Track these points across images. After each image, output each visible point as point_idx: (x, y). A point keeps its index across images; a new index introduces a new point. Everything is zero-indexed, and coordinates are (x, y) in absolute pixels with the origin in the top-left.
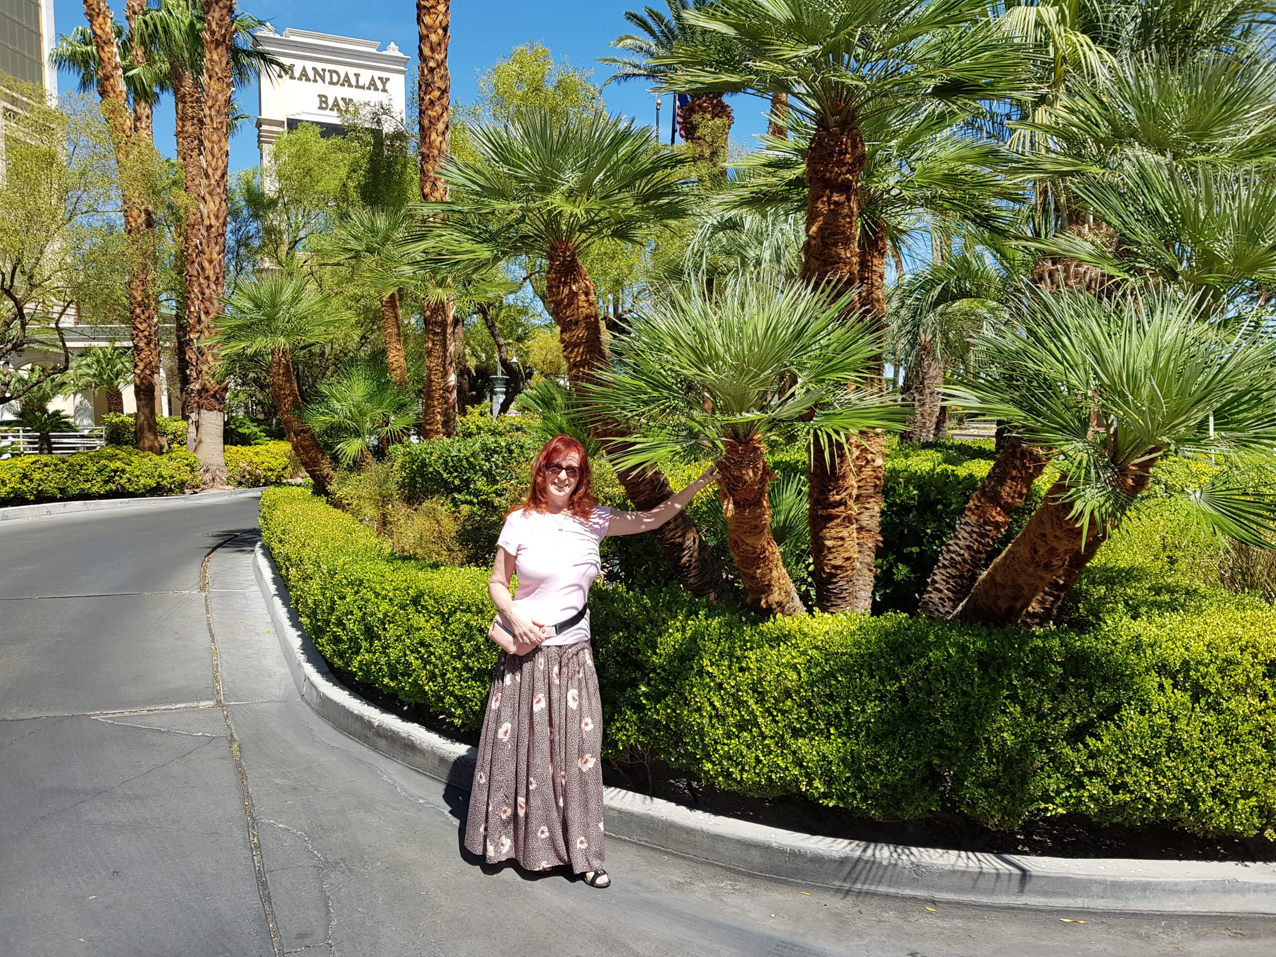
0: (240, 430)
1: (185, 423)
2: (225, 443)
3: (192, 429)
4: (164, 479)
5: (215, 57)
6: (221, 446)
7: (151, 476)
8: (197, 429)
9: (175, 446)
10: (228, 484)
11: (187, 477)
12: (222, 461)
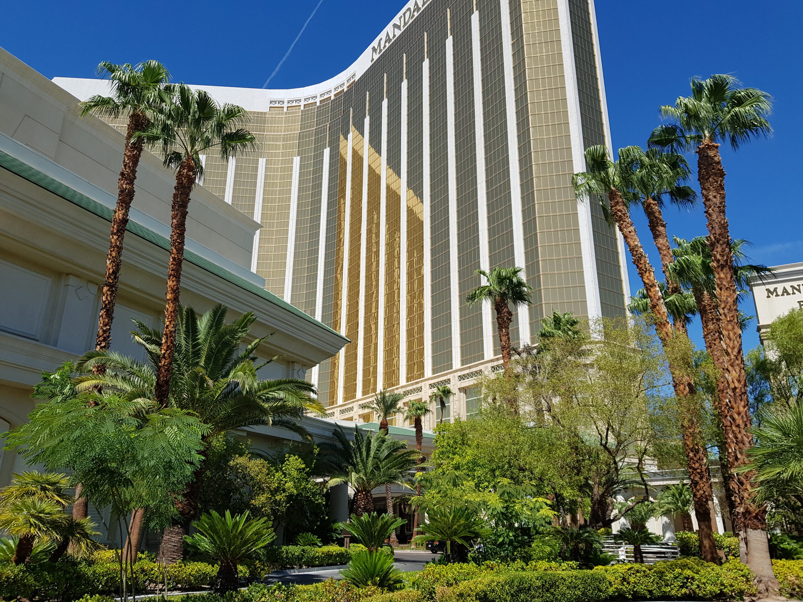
0: (782, 546)
1: (736, 539)
2: (772, 557)
3: (743, 544)
4: (726, 587)
5: (722, 275)
6: (768, 560)
7: (714, 584)
8: (746, 544)
9: (730, 557)
10: (781, 595)
11: (744, 587)
12: (772, 574)
